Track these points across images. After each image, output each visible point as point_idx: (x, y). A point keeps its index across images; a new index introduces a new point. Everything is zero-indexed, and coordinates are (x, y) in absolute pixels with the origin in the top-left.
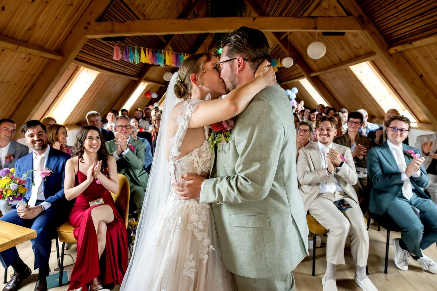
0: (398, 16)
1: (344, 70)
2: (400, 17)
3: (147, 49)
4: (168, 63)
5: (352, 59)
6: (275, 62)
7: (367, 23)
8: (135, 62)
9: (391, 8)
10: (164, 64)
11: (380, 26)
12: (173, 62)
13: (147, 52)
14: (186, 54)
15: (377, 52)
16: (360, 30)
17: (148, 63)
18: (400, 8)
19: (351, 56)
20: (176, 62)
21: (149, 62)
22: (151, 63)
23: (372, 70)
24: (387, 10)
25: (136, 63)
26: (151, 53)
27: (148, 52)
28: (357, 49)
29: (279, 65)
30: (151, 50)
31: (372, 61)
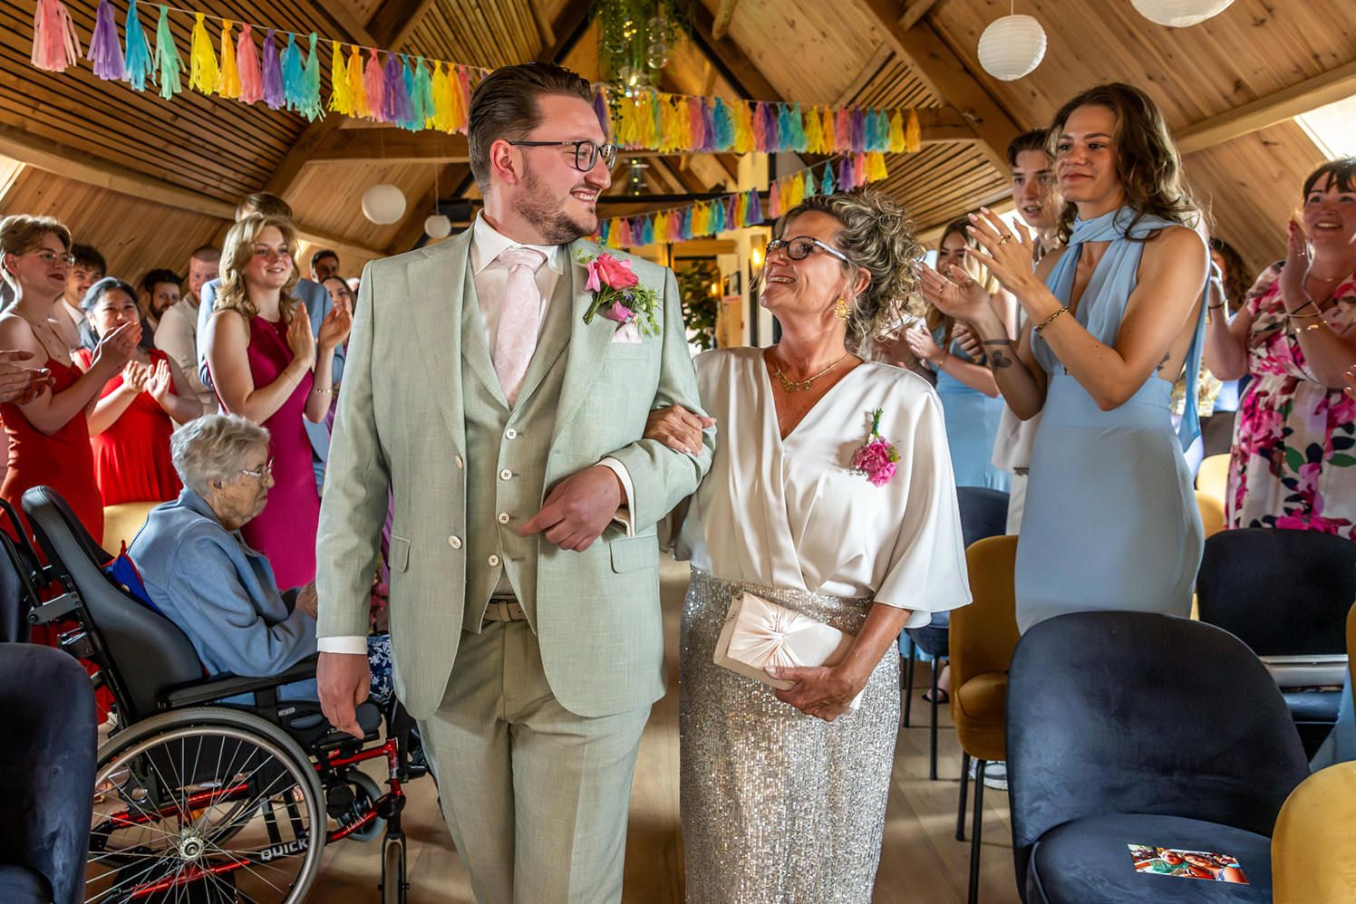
1: (1254, 146)
3: (227, 24)
4: (342, 102)
6: (879, 130)
8: (160, 86)
10: (318, 108)
12: (371, 100)
13: (225, 37)
14: (438, 64)
17: (231, 95)
20: (386, 102)
21: (236, 90)
22: (251, 96)
25: (166, 93)
26: (250, 44)
27: (235, 40)
29: (896, 143)
30: (247, 28)
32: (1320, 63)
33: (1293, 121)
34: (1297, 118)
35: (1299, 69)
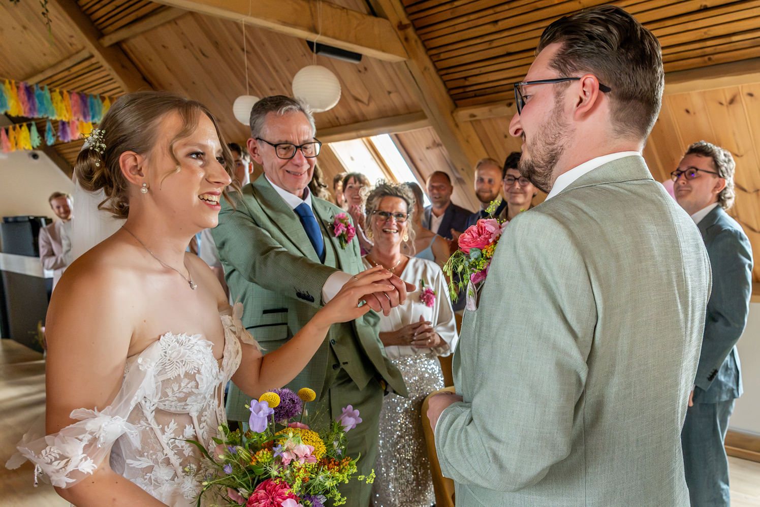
0: (492, 41)
2: (495, 44)
5: (341, 125)
7: (413, 42)
9: (481, 22)
11: (443, 56)
15: (428, 116)
16: (399, 55)
18: (501, 25)
19: (337, 118)
23: (371, 157)
24: (470, 23)
28: (360, 104)
31: (396, 135)
32: (339, 121)
33: (328, 146)
34: (329, 144)
35: (330, 122)
